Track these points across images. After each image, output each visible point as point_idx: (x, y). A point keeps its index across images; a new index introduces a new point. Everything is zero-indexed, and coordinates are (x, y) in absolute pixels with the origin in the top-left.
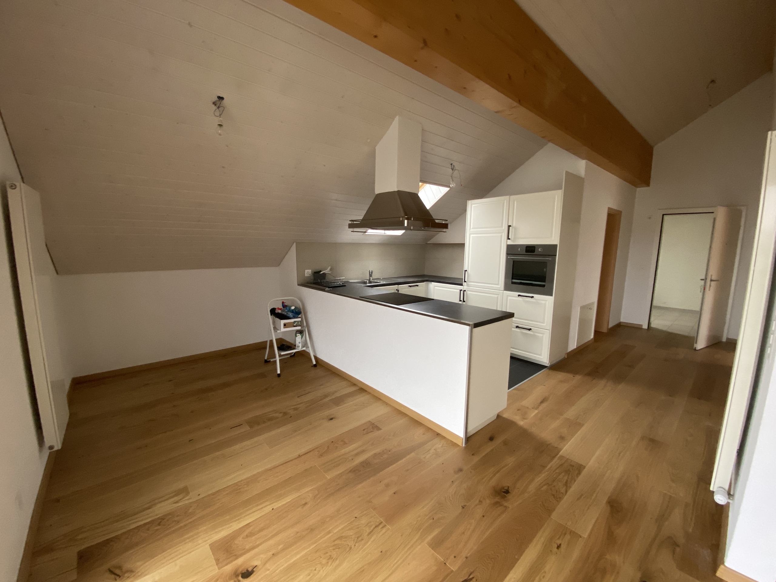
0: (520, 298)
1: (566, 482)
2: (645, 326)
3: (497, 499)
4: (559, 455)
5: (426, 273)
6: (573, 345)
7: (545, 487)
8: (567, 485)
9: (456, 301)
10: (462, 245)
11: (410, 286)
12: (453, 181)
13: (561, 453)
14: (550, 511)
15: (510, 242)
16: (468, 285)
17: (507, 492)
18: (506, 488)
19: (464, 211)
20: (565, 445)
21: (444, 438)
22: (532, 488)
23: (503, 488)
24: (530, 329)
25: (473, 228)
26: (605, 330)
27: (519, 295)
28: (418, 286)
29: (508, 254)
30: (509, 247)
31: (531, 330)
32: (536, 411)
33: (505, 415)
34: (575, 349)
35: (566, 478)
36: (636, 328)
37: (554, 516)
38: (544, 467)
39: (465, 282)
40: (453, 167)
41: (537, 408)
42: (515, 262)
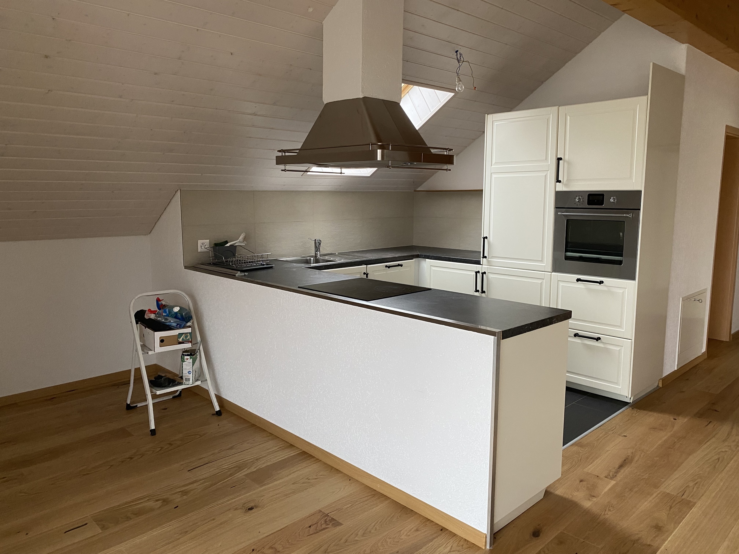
0: (580, 285)
5: (415, 243)
6: (672, 365)
9: (471, 292)
10: (479, 193)
11: (389, 267)
12: (460, 80)
15: (560, 187)
16: (489, 263)
20: (664, 541)
21: (455, 535)
24: (598, 339)
25: (497, 163)
27: (578, 280)
28: (401, 265)
29: (557, 207)
30: (559, 196)
31: (599, 341)
32: (613, 482)
33: (559, 492)
34: (675, 372)
39: (484, 257)
40: (459, 56)
42: (569, 222)
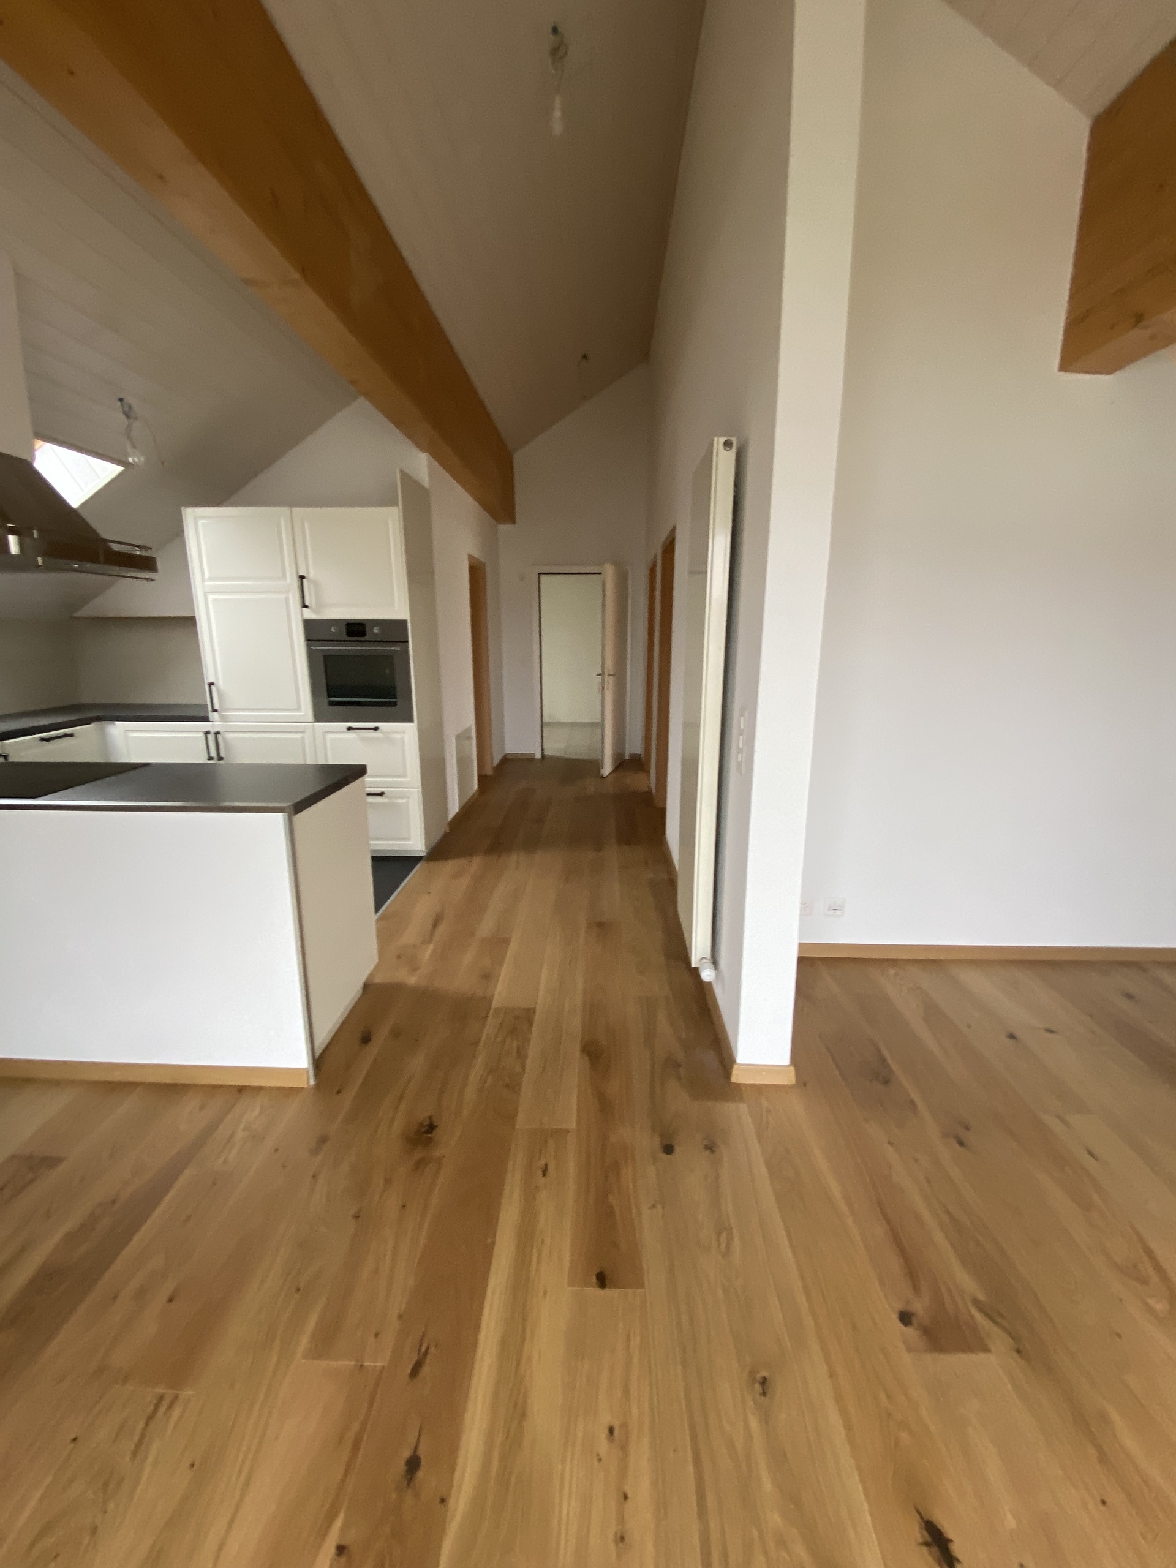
0: (352, 735)
1: (519, 1052)
2: (538, 756)
3: (418, 1155)
4: (491, 1012)
5: (86, 699)
6: (454, 808)
7: (490, 1079)
8: (521, 1055)
9: (202, 759)
10: (189, 622)
11: (47, 740)
12: (134, 447)
13: (494, 1004)
14: (510, 1118)
15: (309, 614)
16: (224, 719)
17: (432, 1127)
18: (427, 1122)
19: (177, 533)
20: (495, 987)
21: (259, 1089)
22: (470, 1094)
23: (421, 1125)
24: (381, 794)
25: (211, 579)
26: (489, 771)
27: (350, 729)
28: (71, 735)
29: (309, 640)
30: (310, 626)
31: (384, 796)
32: (431, 946)
33: (378, 980)
34: (457, 814)
35: (515, 1045)
36: (526, 760)
37: (521, 1122)
38: (476, 1043)
39: (215, 711)
40: (126, 409)
41: (429, 942)
42: (328, 659)
